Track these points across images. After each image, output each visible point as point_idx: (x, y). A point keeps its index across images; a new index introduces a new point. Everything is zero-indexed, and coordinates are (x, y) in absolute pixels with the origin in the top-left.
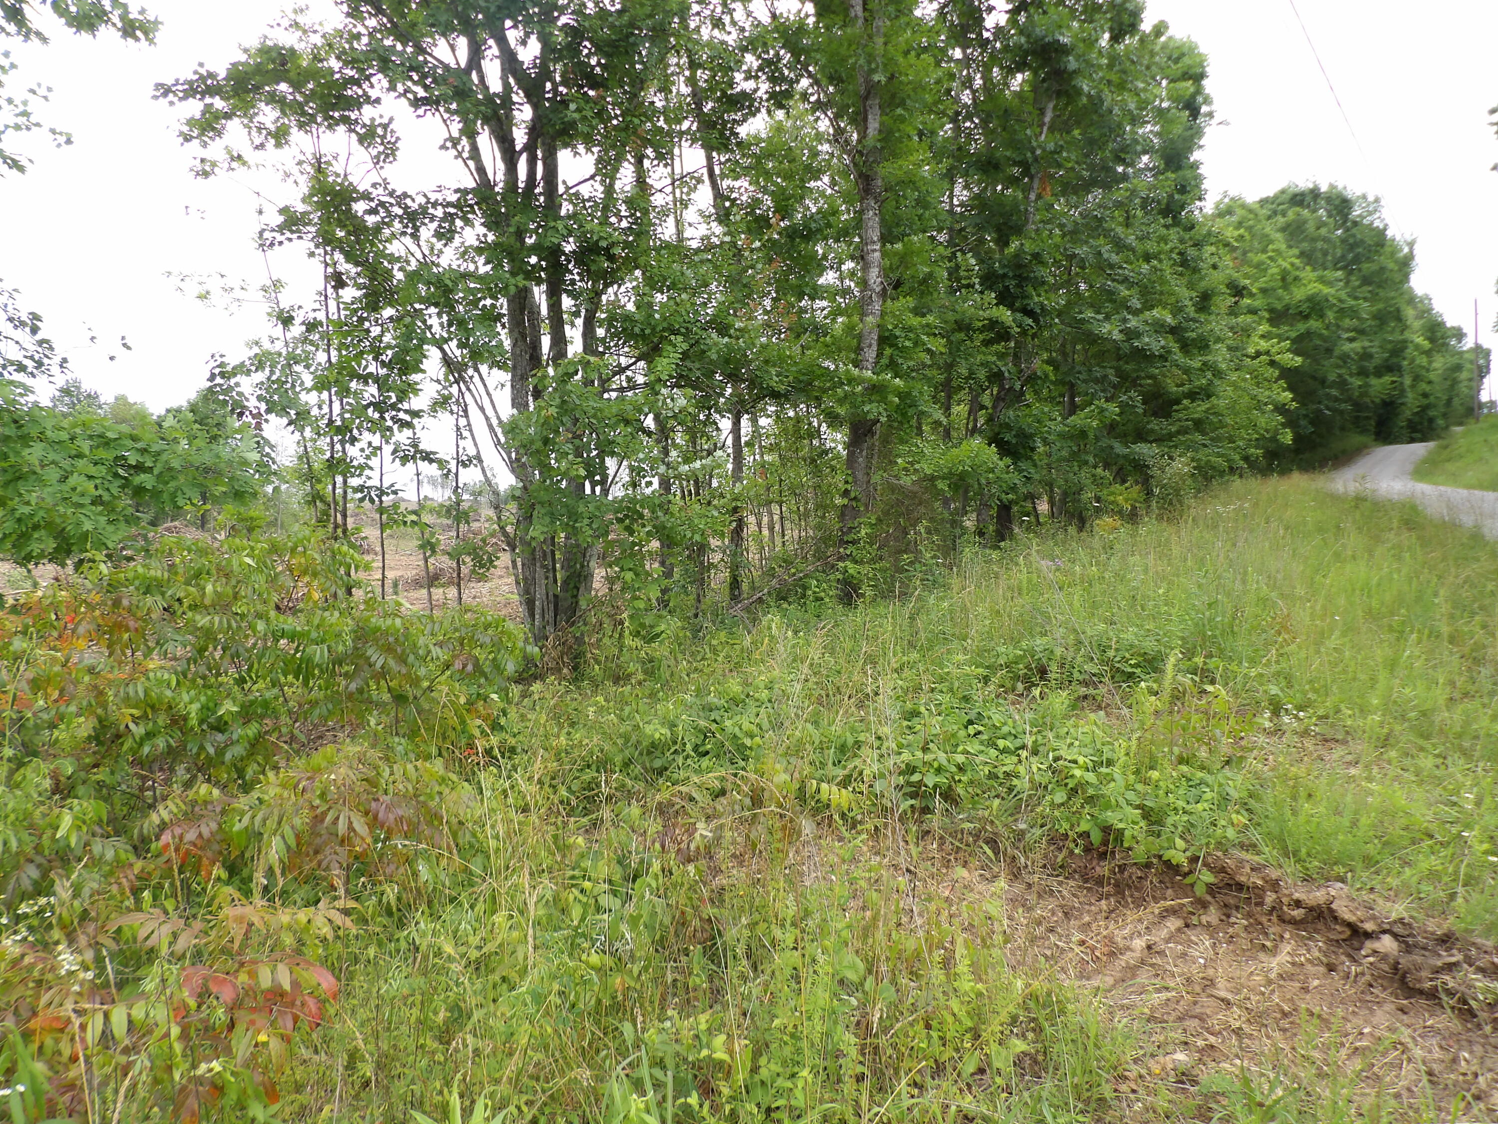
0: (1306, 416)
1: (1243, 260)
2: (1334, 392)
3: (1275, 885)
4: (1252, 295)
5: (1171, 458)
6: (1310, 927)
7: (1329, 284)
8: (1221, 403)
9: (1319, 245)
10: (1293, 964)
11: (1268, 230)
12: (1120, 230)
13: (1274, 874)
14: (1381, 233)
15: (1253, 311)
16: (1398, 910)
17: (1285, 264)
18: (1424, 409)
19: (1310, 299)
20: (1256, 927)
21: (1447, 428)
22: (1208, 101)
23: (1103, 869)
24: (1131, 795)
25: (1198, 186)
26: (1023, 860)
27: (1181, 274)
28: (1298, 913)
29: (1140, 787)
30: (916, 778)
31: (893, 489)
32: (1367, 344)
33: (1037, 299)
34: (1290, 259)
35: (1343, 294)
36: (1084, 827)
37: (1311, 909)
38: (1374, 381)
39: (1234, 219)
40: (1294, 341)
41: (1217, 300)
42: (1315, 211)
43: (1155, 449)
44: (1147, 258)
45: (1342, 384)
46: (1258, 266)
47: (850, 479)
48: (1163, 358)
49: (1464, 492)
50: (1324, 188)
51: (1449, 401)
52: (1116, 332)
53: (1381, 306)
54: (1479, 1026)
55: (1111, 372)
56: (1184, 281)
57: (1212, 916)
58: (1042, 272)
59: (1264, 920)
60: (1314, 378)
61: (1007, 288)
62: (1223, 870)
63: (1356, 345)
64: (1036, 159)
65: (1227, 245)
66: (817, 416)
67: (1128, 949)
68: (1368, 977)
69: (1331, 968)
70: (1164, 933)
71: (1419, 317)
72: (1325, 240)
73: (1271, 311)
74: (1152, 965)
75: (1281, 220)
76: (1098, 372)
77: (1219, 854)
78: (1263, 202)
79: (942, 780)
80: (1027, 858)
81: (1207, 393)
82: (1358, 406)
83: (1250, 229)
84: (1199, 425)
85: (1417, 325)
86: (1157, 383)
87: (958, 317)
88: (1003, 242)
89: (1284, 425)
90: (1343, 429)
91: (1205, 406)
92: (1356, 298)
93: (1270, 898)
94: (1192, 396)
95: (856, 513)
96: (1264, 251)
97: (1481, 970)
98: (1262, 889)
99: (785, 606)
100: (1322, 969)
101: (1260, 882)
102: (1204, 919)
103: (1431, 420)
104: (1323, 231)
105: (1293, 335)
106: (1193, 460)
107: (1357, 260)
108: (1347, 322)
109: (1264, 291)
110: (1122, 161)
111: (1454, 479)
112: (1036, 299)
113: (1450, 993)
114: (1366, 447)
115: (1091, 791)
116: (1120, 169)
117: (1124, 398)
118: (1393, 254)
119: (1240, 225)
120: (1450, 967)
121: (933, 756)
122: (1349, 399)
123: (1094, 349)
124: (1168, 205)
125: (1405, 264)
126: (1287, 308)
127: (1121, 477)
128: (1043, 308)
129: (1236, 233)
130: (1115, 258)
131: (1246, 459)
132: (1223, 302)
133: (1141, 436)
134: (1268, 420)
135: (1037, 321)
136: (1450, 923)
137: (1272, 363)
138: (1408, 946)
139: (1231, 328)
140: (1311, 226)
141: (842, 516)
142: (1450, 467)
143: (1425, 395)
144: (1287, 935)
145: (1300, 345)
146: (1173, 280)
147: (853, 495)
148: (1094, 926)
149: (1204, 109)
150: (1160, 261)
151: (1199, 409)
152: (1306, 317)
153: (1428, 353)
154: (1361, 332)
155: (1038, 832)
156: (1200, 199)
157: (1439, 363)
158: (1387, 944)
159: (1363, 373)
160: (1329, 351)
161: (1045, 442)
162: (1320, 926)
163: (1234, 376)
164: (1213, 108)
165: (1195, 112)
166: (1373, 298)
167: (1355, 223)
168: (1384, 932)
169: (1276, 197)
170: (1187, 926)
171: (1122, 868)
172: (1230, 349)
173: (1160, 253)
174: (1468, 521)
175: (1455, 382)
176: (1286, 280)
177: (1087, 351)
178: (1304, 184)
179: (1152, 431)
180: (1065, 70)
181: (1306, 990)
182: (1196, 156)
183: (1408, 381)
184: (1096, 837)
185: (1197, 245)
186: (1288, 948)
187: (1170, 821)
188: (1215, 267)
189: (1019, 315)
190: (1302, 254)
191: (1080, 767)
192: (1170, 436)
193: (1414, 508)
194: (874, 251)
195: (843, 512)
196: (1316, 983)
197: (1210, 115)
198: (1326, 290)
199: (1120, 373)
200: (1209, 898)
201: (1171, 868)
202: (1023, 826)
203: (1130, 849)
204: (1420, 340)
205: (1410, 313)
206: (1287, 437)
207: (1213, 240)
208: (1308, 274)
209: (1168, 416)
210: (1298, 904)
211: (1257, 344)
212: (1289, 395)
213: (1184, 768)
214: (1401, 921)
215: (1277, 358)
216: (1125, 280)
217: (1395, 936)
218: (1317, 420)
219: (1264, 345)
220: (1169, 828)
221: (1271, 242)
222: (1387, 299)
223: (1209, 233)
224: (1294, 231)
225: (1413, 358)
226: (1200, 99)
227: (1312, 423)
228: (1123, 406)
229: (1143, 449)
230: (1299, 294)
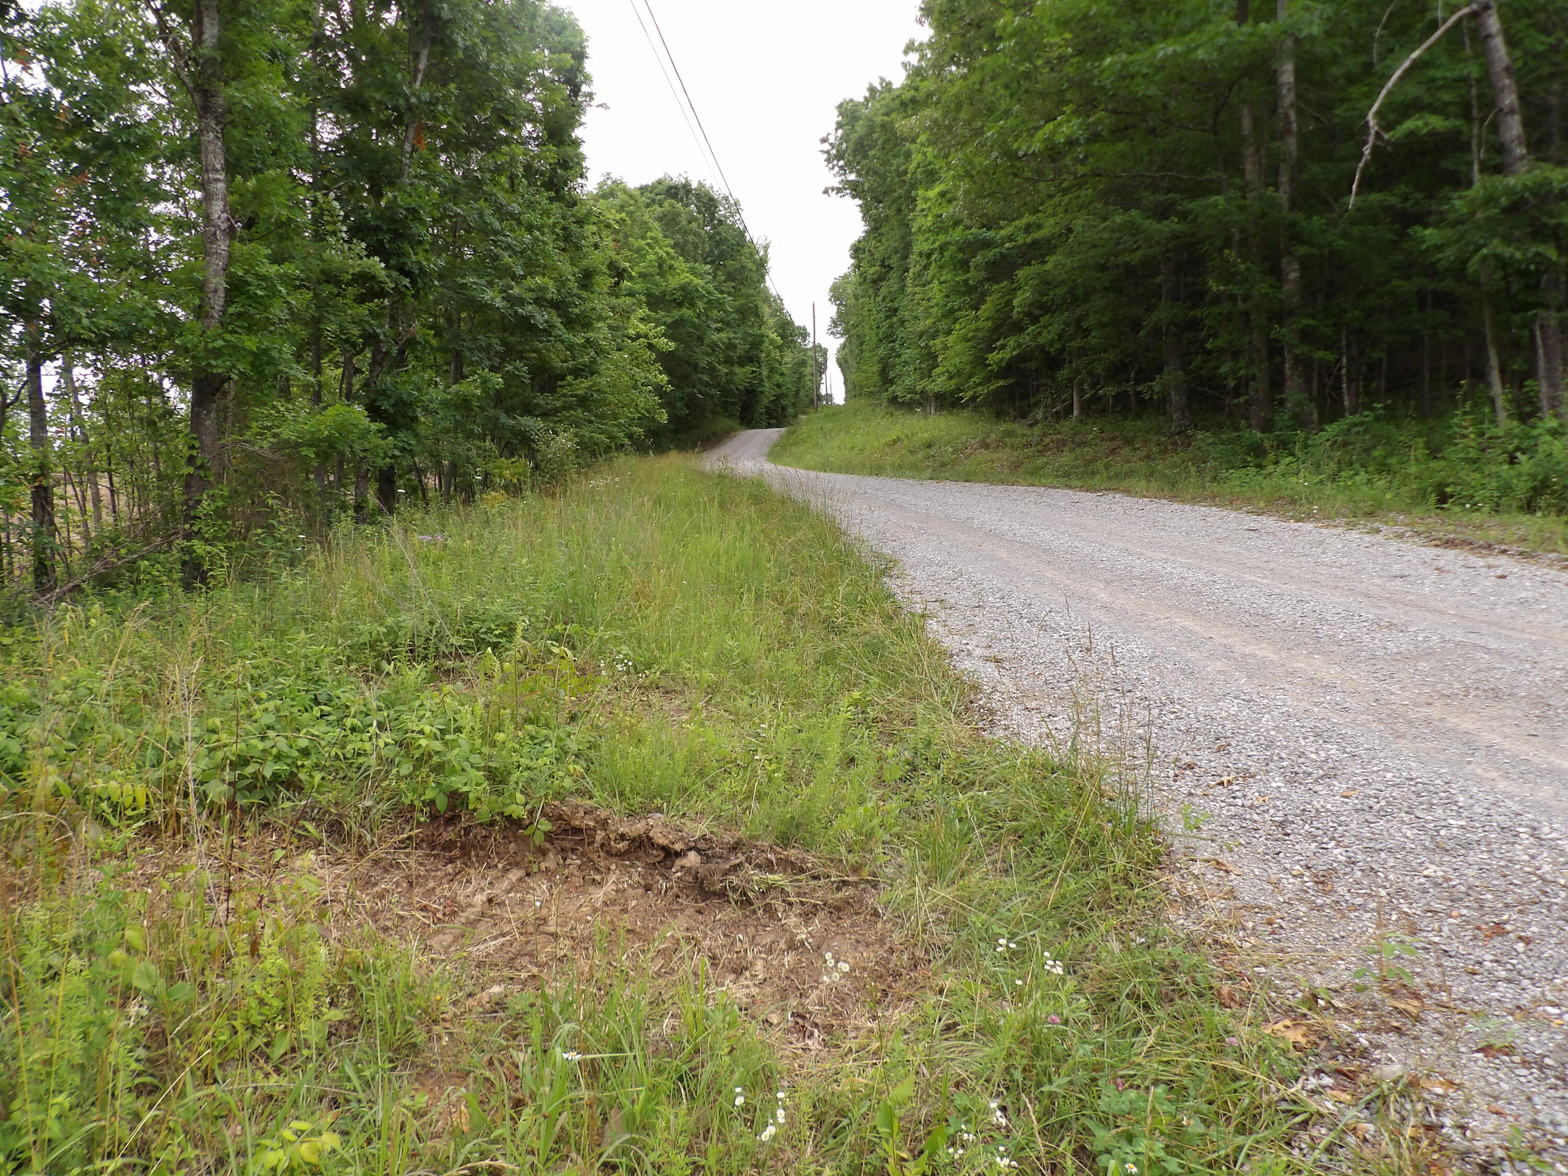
0: (681, 399)
1: (621, 243)
2: (705, 378)
3: (604, 824)
4: (631, 278)
5: (555, 433)
6: (633, 856)
7: (699, 275)
8: (603, 381)
9: (691, 238)
10: (617, 891)
11: (646, 217)
12: (502, 197)
13: (603, 813)
14: (742, 234)
15: (631, 294)
16: (701, 828)
17: (661, 252)
18: (779, 397)
19: (683, 288)
20: (588, 864)
21: (795, 416)
22: (588, 79)
23: (449, 834)
24: (475, 759)
25: (579, 164)
26: (369, 837)
27: (563, 250)
28: (622, 846)
29: (485, 750)
30: (250, 770)
31: (250, 456)
32: (732, 335)
33: (416, 258)
34: (665, 249)
35: (711, 287)
36: (429, 795)
37: (633, 840)
38: (738, 370)
39: (617, 202)
40: (669, 326)
41: (598, 279)
42: (687, 205)
43: (540, 423)
44: (530, 228)
45: (712, 370)
46: (638, 251)
47: (197, 444)
48: (547, 332)
49: (802, 472)
50: (694, 185)
51: (797, 392)
52: (498, 300)
53: (743, 301)
54: (754, 912)
55: (495, 341)
56: (567, 256)
57: (551, 861)
58: (417, 229)
59: (595, 857)
60: (688, 363)
61: (381, 242)
62: (560, 817)
63: (723, 335)
64: (410, 108)
65: (608, 226)
66: (156, 369)
67: (470, 905)
68: (675, 890)
69: (648, 888)
70: (505, 885)
71: (773, 315)
72: (696, 234)
73: (649, 295)
74: (491, 917)
75: (658, 210)
76: (482, 340)
77: (557, 803)
78: (643, 189)
79: (281, 767)
80: (373, 835)
81: (589, 370)
82: (725, 392)
83: (630, 214)
84: (583, 401)
85: (771, 321)
86: (542, 358)
87: (325, 267)
88: (377, 193)
89: (661, 406)
90: (714, 412)
91: (586, 383)
92: (722, 292)
93: (600, 835)
94: (577, 372)
95: (205, 484)
96: (643, 238)
97: (758, 866)
98: (594, 829)
99: (113, 592)
100: (641, 891)
101: (591, 824)
102: (543, 866)
103: (784, 409)
104: (694, 225)
105: (669, 320)
106: (576, 435)
107: (722, 256)
108: (715, 313)
109: (642, 276)
110: (506, 124)
111: (798, 461)
112: (414, 258)
113: (734, 889)
114: (733, 430)
115: (436, 759)
116: (503, 133)
117: (510, 368)
118: (751, 254)
119: (621, 209)
120: (736, 868)
121: (270, 743)
122: (718, 386)
123: (478, 318)
124: (551, 179)
125: (761, 265)
126: (664, 294)
127: (509, 450)
128: (421, 269)
129: (618, 216)
130: (497, 225)
131: (630, 436)
132: (604, 282)
133: (528, 410)
134: (647, 400)
135: (413, 282)
136: (742, 833)
137: (650, 347)
138: (706, 856)
139: (613, 309)
140: (683, 219)
141: (187, 486)
142: (796, 450)
143: (779, 386)
144: (613, 867)
145: (675, 330)
146: (556, 255)
147: (199, 462)
148: (438, 891)
149: (584, 88)
150: (543, 234)
151: (582, 386)
152: (680, 305)
153: (780, 348)
154: (727, 324)
155: (384, 806)
156: (581, 176)
157: (789, 357)
158: (693, 859)
159: (728, 361)
160: (700, 339)
161: (426, 409)
162: (641, 853)
163: (616, 356)
164: (593, 89)
165: (576, 91)
166: (736, 293)
167: (721, 222)
168: (690, 849)
169: (654, 186)
170: (528, 875)
171: (467, 830)
172: (611, 328)
173: (543, 226)
174: (797, 495)
175: (801, 376)
176: (663, 268)
177: (472, 319)
178: (676, 176)
179: (538, 405)
180: (439, 17)
181: (625, 911)
182: (578, 133)
183: (765, 372)
184: (442, 804)
185: (580, 222)
186: (614, 878)
187: (513, 778)
188: (596, 246)
189: (395, 274)
190: (675, 246)
191: (427, 737)
192: (555, 411)
193: (760, 485)
194: (217, 180)
195: (188, 483)
196: (634, 903)
197: (590, 95)
198: (697, 281)
199: (504, 343)
200: (548, 845)
201: (514, 823)
202: (368, 803)
203: (475, 810)
204: (774, 336)
205: (766, 310)
206: (663, 417)
207: (594, 219)
208: (680, 264)
209: (553, 391)
210: (622, 837)
211: (636, 326)
212: (665, 378)
213: (530, 727)
214: (703, 837)
215: (654, 341)
216: (509, 247)
217: (699, 851)
218: (691, 403)
219: (642, 328)
220: (512, 785)
221: (649, 229)
222: (748, 296)
223: (590, 212)
224: (669, 222)
225: (768, 351)
226: (580, 78)
227: (687, 406)
228: (508, 377)
229: (529, 422)
230: (674, 282)
